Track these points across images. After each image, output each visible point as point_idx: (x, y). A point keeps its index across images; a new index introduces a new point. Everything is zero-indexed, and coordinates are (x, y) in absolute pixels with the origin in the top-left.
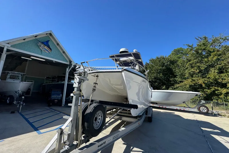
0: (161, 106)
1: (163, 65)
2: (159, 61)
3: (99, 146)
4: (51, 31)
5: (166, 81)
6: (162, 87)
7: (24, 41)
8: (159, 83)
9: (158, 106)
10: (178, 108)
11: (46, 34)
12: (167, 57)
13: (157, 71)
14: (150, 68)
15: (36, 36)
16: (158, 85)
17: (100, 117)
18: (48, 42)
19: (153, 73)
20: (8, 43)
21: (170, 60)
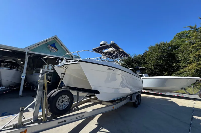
0: (156, 92)
1: (163, 51)
2: (159, 48)
3: (59, 123)
4: (56, 35)
5: (167, 67)
6: (164, 73)
7: (38, 46)
8: (160, 70)
9: (154, 93)
10: (175, 94)
11: (53, 38)
12: (168, 42)
13: (157, 57)
14: (150, 56)
15: (46, 41)
16: (159, 71)
17: (67, 100)
18: (54, 44)
19: (152, 60)
20: (29, 49)
21: (171, 46)
